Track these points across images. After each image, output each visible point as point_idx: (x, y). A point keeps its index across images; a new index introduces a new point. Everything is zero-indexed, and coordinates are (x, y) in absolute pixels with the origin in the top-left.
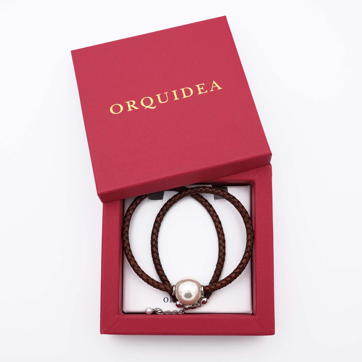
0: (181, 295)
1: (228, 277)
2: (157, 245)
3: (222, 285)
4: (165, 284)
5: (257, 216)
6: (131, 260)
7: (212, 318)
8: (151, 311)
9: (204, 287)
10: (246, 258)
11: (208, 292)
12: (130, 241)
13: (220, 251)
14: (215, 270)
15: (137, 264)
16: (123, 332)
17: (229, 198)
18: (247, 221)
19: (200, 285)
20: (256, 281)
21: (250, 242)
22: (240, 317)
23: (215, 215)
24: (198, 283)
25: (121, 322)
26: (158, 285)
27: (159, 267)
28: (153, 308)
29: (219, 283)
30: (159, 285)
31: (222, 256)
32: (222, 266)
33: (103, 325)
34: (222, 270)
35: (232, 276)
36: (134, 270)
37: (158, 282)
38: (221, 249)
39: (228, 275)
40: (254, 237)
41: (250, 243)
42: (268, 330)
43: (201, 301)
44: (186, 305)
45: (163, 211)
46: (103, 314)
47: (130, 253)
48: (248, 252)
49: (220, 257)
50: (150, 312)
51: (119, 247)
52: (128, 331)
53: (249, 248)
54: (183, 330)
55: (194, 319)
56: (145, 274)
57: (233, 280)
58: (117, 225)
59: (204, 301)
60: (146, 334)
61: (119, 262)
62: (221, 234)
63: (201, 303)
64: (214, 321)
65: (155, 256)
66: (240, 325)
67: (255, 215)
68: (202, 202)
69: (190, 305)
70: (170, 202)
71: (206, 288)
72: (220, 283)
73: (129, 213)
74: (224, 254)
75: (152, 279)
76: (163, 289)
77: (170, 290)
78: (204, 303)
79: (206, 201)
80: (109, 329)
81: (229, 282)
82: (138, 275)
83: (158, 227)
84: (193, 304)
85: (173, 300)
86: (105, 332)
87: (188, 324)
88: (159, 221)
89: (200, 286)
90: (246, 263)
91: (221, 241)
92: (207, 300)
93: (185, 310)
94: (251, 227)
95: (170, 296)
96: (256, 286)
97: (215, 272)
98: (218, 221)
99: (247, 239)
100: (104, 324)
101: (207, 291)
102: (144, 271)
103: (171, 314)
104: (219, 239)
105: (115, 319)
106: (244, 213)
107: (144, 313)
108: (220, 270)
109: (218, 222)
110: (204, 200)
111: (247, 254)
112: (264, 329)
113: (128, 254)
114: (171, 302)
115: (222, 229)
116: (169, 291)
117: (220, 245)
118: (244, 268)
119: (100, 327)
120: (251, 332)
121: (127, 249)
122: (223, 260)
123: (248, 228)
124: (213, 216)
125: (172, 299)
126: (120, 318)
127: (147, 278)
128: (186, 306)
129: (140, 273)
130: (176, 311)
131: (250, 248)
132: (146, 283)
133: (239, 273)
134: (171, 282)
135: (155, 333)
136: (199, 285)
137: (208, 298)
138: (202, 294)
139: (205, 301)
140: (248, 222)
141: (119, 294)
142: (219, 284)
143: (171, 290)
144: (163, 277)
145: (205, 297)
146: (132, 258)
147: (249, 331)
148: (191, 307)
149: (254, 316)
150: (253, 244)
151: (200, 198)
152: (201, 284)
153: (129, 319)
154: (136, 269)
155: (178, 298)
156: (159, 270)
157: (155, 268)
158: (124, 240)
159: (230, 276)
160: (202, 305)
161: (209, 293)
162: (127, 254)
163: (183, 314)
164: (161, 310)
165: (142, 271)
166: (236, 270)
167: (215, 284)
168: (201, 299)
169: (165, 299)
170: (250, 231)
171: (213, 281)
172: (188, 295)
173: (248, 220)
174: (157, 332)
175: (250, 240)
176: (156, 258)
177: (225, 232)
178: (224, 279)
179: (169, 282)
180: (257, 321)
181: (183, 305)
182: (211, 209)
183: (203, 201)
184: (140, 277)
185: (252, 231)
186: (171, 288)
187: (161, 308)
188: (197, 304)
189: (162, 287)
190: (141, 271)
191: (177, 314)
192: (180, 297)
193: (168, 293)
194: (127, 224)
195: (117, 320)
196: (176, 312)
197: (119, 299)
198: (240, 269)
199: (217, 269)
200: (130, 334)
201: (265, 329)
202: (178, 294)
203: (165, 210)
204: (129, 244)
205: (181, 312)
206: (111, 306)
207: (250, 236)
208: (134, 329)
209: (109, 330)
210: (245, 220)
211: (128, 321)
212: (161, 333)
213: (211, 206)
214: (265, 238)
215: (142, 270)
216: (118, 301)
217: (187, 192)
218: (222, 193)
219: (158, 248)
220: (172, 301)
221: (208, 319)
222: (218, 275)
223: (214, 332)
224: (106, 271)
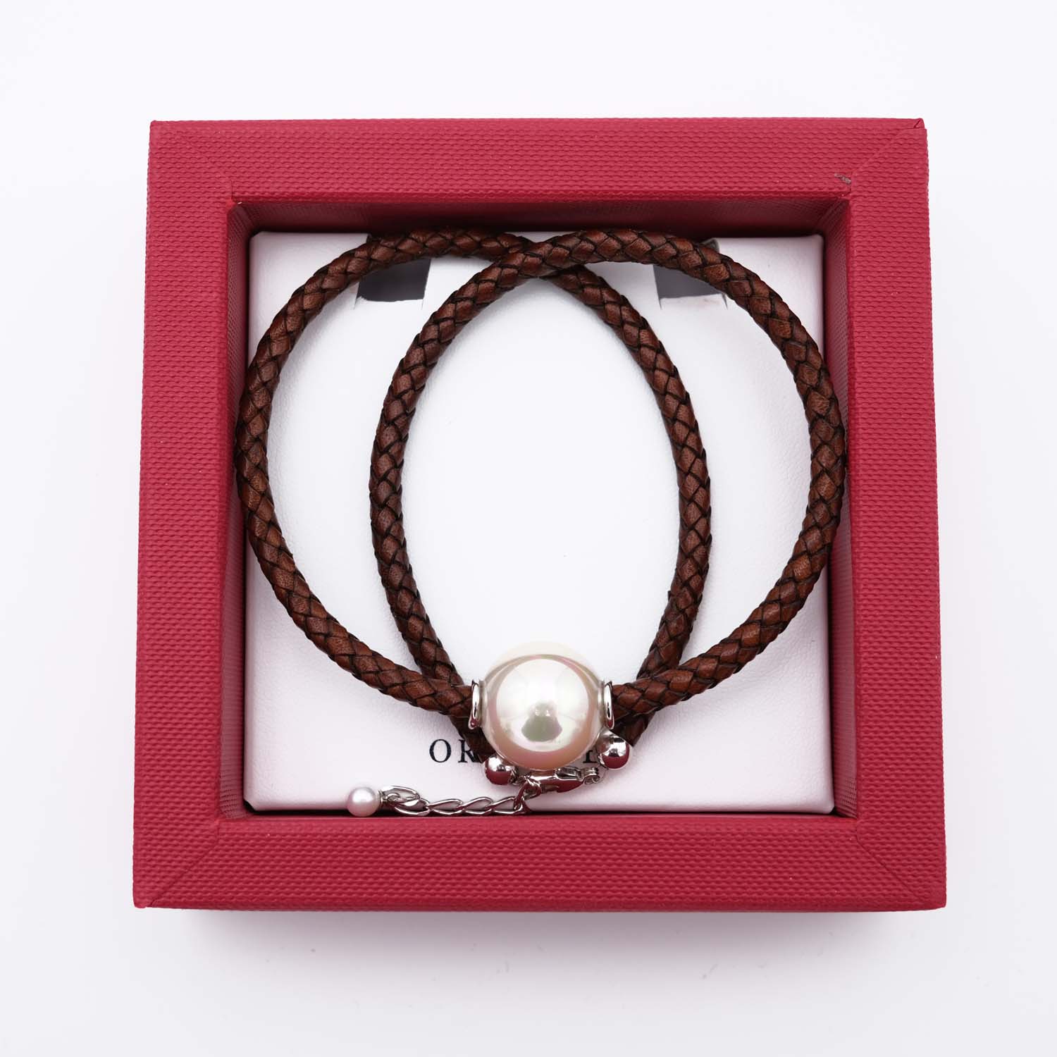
0: (508, 725)
1: (724, 642)
2: (398, 503)
3: (700, 680)
4: (436, 676)
5: (859, 360)
6: (278, 566)
7: (651, 830)
8: (374, 801)
9: (616, 692)
10: (809, 554)
11: (635, 713)
12: (272, 483)
13: (686, 526)
14: (663, 613)
15: (306, 587)
16: (240, 898)
17: (728, 280)
18: (814, 383)
19: (596, 680)
20: (857, 660)
21: (826, 480)
22: (785, 824)
23: (660, 363)
24: (586, 669)
25: (231, 852)
26: (404, 683)
27: (405, 598)
28: (384, 789)
29: (683, 668)
30: (409, 680)
31: (694, 550)
32: (696, 598)
33: (145, 865)
34: (695, 612)
35: (744, 637)
36: (291, 612)
37: (400, 669)
38: (693, 520)
39: (727, 634)
40: (845, 460)
41: (826, 485)
42: (914, 886)
43: (601, 758)
44: (530, 773)
45: (423, 347)
46: (146, 813)
47: (271, 536)
48: (818, 526)
49: (685, 554)
50: (370, 804)
51: (221, 507)
52: (261, 895)
53: (822, 509)
54: (516, 885)
55: (571, 835)
56: (343, 630)
57: (751, 658)
58: (211, 405)
59: (614, 754)
60: (346, 905)
61: (218, 576)
62: (691, 449)
63: (603, 763)
64: (661, 844)
65: (391, 552)
66: (785, 864)
67: (851, 356)
68: (604, 304)
69: (551, 773)
70: (456, 303)
71: (624, 695)
72: (691, 671)
73: (267, 353)
74: (706, 540)
75: (375, 656)
76: (426, 699)
77: (456, 704)
78: (616, 762)
79: (623, 302)
80: (176, 882)
81: (731, 666)
82: (310, 635)
83: (402, 420)
84: (564, 769)
85: (471, 752)
86: (154, 899)
87: (543, 858)
88: (405, 392)
89: (595, 686)
90: (809, 581)
91: (692, 483)
92: (628, 750)
93: (526, 798)
94: (832, 412)
95: (461, 734)
96: (857, 681)
97: (665, 622)
98: (676, 392)
99: (813, 467)
100: (150, 860)
101: (631, 706)
102: (335, 620)
103: (463, 814)
104: (683, 473)
105: (201, 838)
106: (800, 349)
107: (341, 812)
108: (685, 615)
109: (675, 397)
110: (614, 297)
111: (814, 536)
112: (895, 881)
113: (265, 541)
114: (463, 760)
115: (693, 427)
116: (452, 709)
117: (686, 500)
118: (799, 602)
119: (134, 876)
120: (838, 896)
121: (257, 519)
122: (702, 570)
123: (820, 416)
124: (655, 368)
125: (467, 748)
126: (223, 834)
127: (351, 652)
128: (532, 777)
129: (319, 627)
130: (488, 800)
131: (829, 508)
132: (348, 675)
133: (776, 624)
134: (460, 670)
135: (387, 900)
136: (592, 682)
137: (631, 742)
138: (606, 724)
139: (620, 755)
140: (817, 388)
141: (219, 724)
142: (686, 673)
143: (462, 702)
144: (426, 645)
145: (616, 737)
146: (282, 557)
147: (827, 889)
148: (557, 782)
149: (846, 820)
150: (840, 489)
151: (593, 286)
152: (602, 679)
153: (269, 840)
154: (301, 608)
155: (496, 743)
156: (410, 614)
157: (389, 606)
158: (246, 480)
159: (735, 639)
160: (604, 775)
161: (638, 717)
162: (259, 539)
163: (517, 815)
164: (417, 796)
165: (330, 620)
166: (763, 611)
167: (666, 675)
168: (600, 745)
169: (435, 747)
170: (828, 430)
171: (657, 661)
172: (542, 726)
173: (819, 378)
174: (396, 896)
175: (826, 471)
176: (393, 561)
177: (707, 444)
178: (705, 652)
179: (451, 668)
180: (862, 845)
181: (517, 775)
182: (644, 336)
183: (609, 302)
184: (320, 645)
185: (835, 428)
186: (461, 695)
187: (417, 788)
188: (584, 769)
189: (423, 689)
190: (321, 619)
191: (493, 814)
192: (503, 736)
193: (446, 718)
194: (259, 405)
195: (211, 841)
196: (484, 805)
197: (219, 743)
198: (782, 605)
199: (675, 608)
200: (273, 905)
201: (900, 880)
202: (496, 724)
203: (432, 340)
204: (266, 497)
205: (511, 805)
206: (184, 777)
207: (826, 451)
208: (288, 883)
209: (174, 889)
210: (806, 377)
211: (263, 845)
212: (418, 900)
213: (643, 324)
214: (900, 462)
215: (328, 614)
216: (217, 756)
217: (532, 256)
218: (696, 259)
219: (401, 515)
220: (467, 758)
221: (635, 835)
222: (677, 636)
223: (661, 897)
224: (157, 616)
